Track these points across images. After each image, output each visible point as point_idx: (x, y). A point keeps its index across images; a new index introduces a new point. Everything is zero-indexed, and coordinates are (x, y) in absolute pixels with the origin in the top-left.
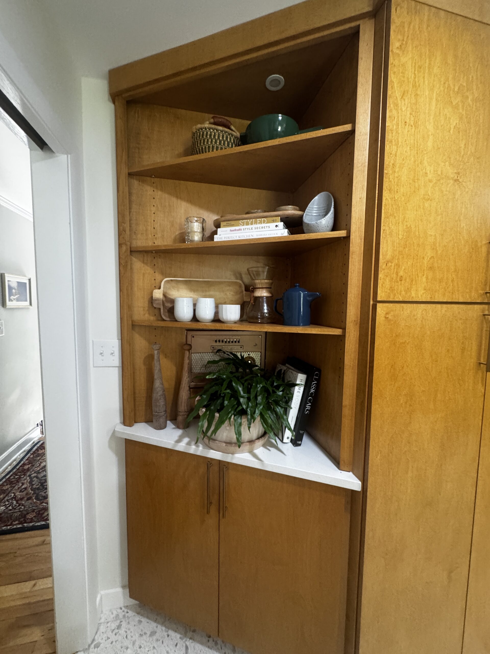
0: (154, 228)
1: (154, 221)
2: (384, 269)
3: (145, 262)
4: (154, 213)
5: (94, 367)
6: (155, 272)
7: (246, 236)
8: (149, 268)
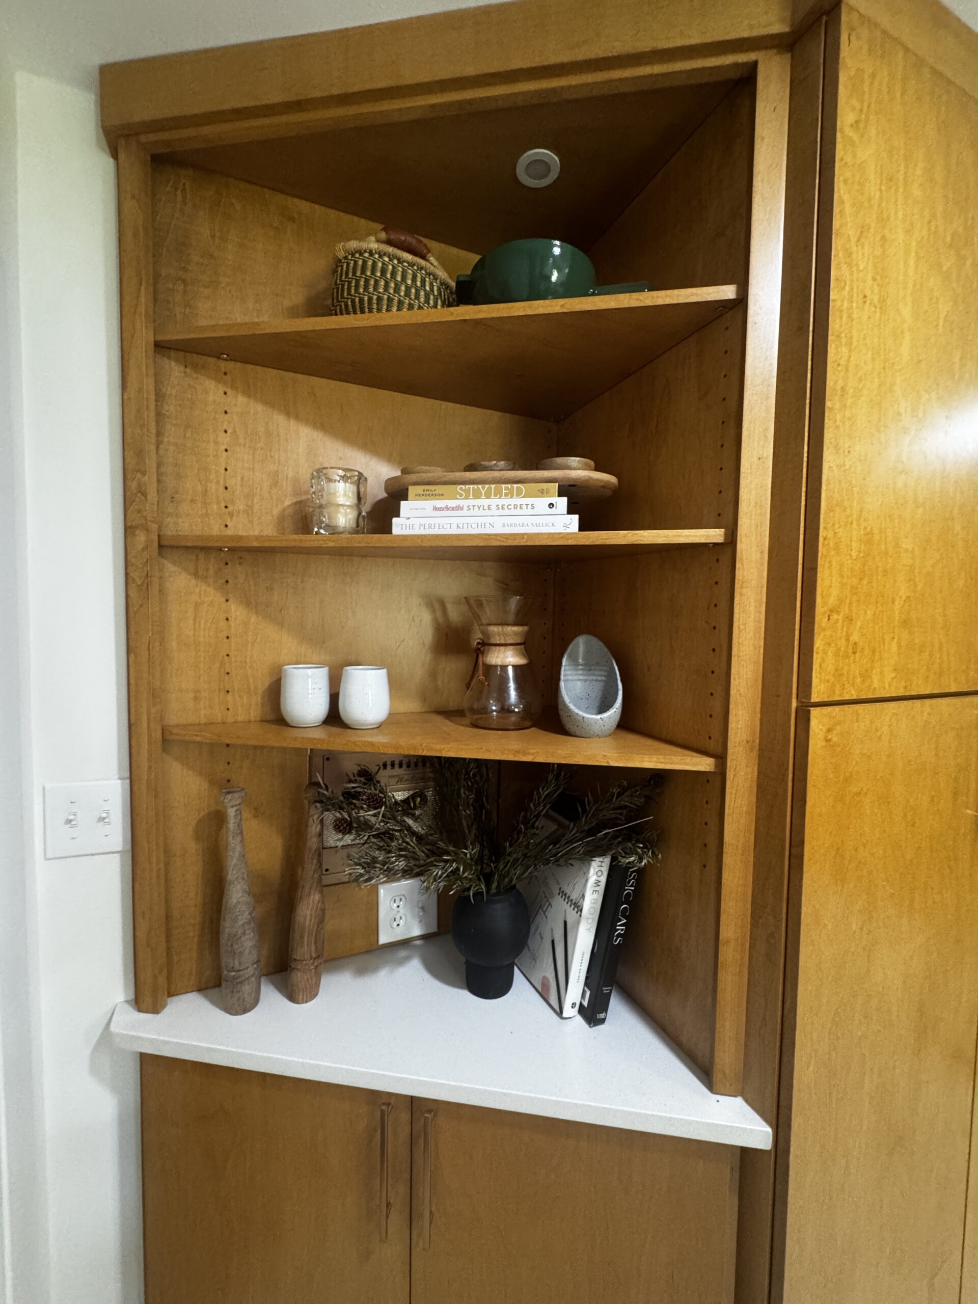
0: (226, 488)
1: (226, 470)
2: (824, 630)
3: (200, 573)
4: (226, 450)
5: (46, 859)
6: (227, 600)
7: (474, 526)
8: (211, 590)
